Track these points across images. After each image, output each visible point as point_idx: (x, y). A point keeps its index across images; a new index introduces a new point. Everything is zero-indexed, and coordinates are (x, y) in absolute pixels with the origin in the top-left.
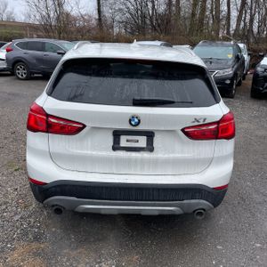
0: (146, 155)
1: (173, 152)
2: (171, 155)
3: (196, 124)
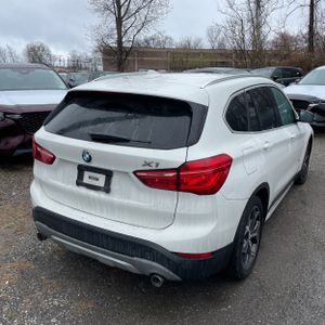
0: (102, 195)
1: (129, 198)
2: (126, 201)
3: (147, 168)
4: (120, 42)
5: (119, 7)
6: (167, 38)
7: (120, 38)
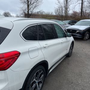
4: (28, 12)
5: (28, 2)
6: (43, 12)
7: (28, 11)
